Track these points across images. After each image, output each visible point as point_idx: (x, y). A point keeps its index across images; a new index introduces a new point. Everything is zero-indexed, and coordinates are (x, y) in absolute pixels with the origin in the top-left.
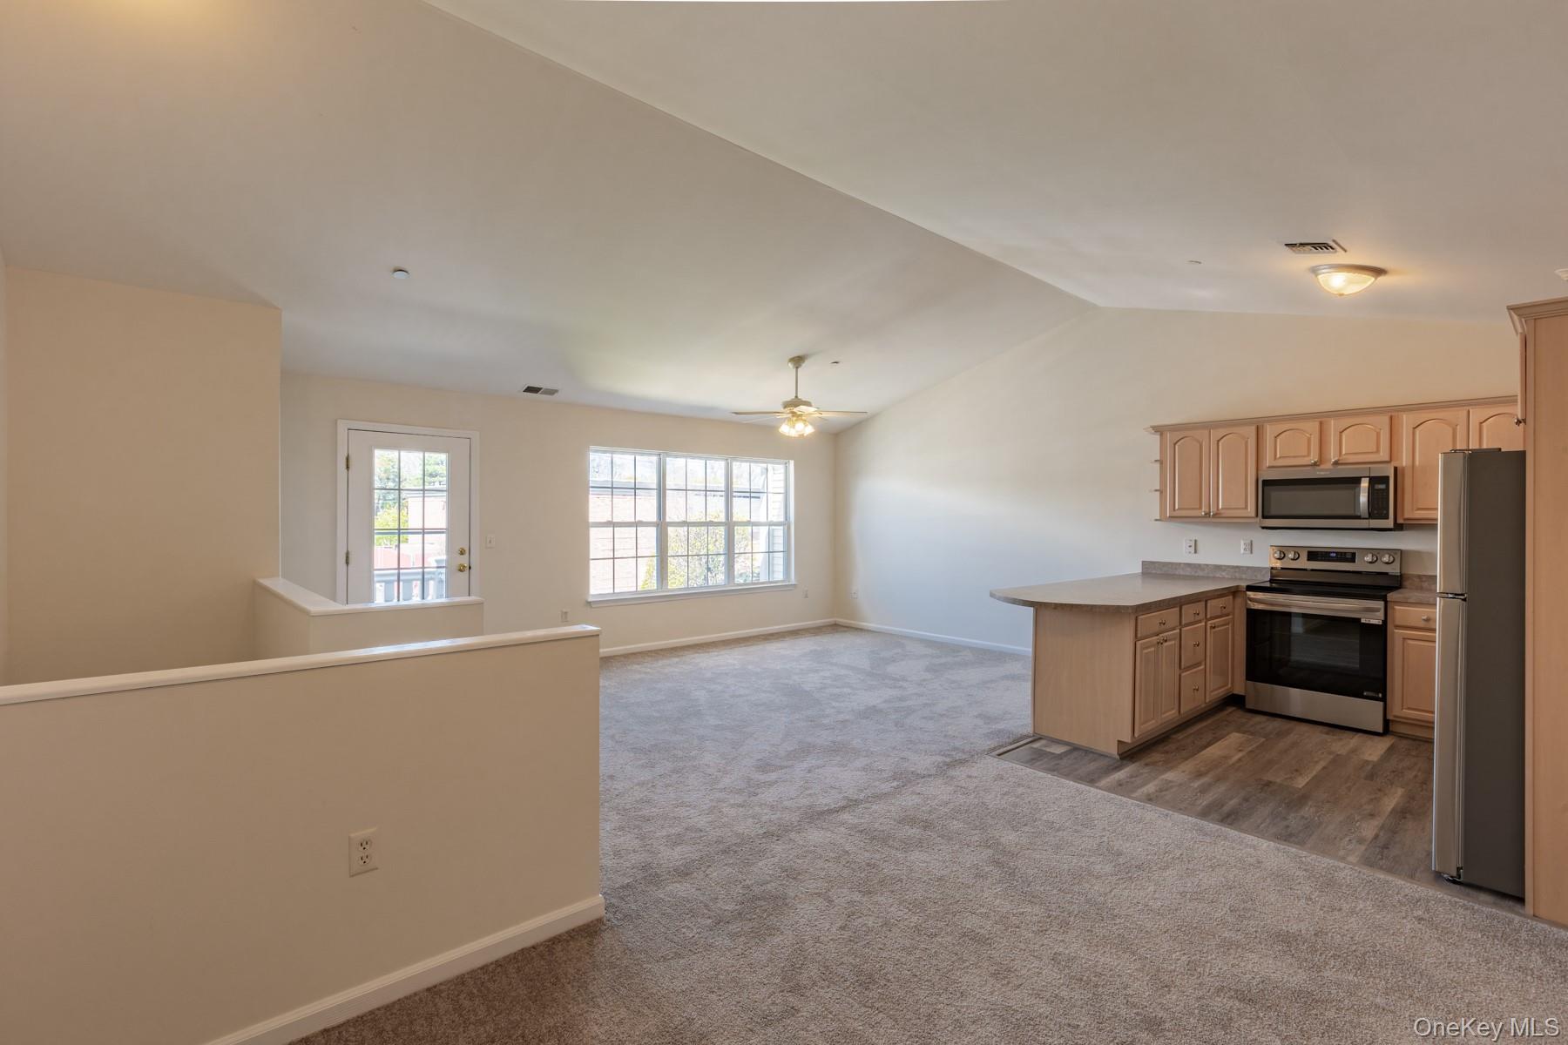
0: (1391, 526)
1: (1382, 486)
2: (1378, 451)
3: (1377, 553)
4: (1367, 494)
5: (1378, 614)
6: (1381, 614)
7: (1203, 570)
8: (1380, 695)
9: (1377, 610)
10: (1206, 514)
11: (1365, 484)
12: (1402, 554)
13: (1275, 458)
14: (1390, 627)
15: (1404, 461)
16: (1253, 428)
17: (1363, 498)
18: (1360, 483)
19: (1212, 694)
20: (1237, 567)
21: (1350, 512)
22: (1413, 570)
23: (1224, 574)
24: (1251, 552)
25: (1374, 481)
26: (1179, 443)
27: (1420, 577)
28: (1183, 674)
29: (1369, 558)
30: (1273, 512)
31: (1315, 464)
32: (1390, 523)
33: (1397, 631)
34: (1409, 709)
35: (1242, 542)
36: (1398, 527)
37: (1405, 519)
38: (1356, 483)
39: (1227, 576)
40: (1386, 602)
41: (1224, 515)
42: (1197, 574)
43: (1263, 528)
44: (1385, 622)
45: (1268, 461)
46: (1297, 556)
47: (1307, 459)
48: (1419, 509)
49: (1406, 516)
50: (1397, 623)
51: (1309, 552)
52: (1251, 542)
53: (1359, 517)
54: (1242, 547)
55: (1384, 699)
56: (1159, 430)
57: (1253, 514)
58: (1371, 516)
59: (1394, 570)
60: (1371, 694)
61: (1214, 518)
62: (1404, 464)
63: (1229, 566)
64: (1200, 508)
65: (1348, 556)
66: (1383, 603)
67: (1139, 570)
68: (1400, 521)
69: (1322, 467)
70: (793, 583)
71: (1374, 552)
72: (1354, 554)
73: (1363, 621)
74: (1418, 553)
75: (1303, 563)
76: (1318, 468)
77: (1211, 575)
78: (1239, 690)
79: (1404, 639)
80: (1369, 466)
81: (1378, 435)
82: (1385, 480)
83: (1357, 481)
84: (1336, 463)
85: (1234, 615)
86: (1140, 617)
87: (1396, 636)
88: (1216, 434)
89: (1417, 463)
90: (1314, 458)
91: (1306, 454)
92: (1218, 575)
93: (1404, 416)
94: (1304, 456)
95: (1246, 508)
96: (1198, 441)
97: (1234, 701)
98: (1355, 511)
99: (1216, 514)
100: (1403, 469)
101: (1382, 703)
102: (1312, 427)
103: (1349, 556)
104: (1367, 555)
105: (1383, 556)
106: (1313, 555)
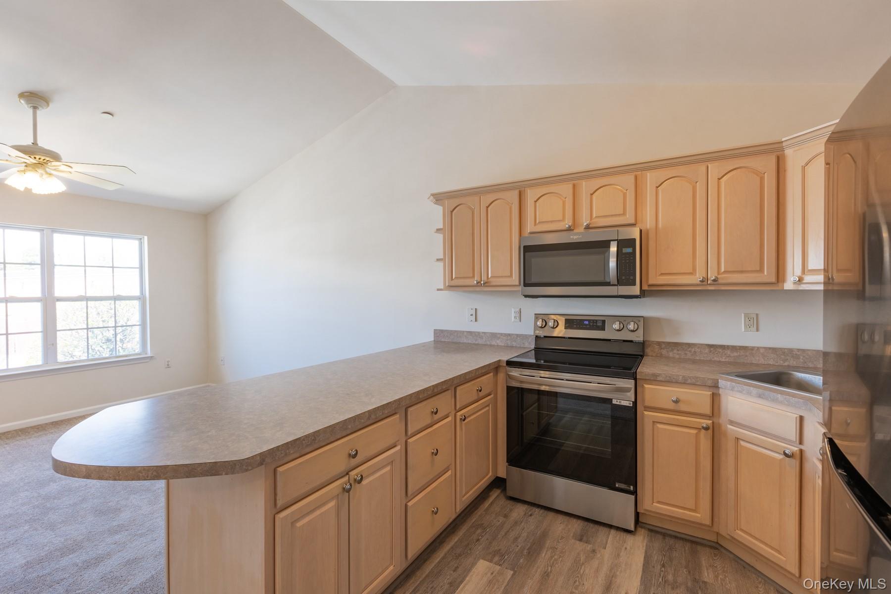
0: (638, 293)
1: (630, 250)
2: (624, 214)
3: (623, 319)
4: (615, 259)
5: (628, 394)
6: (631, 395)
7: (481, 338)
8: (632, 488)
9: (628, 390)
10: (477, 283)
11: (613, 249)
12: (645, 321)
13: (535, 224)
14: (640, 408)
15: (648, 222)
16: (516, 192)
17: (613, 263)
18: (609, 247)
19: (464, 499)
20: (509, 335)
21: (601, 279)
22: (655, 337)
23: (498, 341)
24: (520, 321)
25: (622, 244)
26: (455, 211)
27: (659, 344)
28: (410, 504)
29: (616, 326)
30: (534, 280)
31: (569, 229)
32: (636, 290)
33: (646, 413)
34: (659, 502)
35: (513, 310)
36: (643, 294)
37: (650, 286)
38: (607, 248)
39: (500, 344)
40: (635, 379)
41: (494, 284)
42: (477, 342)
43: (526, 296)
44: (635, 403)
45: (529, 227)
46: (556, 324)
47: (562, 223)
48: (662, 274)
49: (651, 282)
50: (647, 404)
51: (566, 320)
52: (520, 309)
53: (608, 284)
54: (513, 315)
55: (634, 493)
56: (438, 198)
57: (517, 283)
58: (620, 282)
59: (638, 337)
60: (623, 486)
61: (484, 286)
62: (648, 227)
63: (501, 334)
64: (473, 277)
65: (598, 324)
66: (633, 381)
67: (431, 338)
68: (645, 287)
69: (575, 231)
70: (149, 355)
71: (622, 319)
72: (604, 322)
73: (614, 402)
74: (658, 320)
75: (560, 331)
76: (572, 232)
77: (488, 343)
78: (502, 473)
79: (654, 422)
80: (616, 229)
81: (625, 195)
82: (631, 242)
83: (606, 244)
84: (588, 227)
85: (496, 395)
86: (280, 469)
87: (646, 418)
88: (486, 199)
89: (660, 225)
90: (567, 223)
91: (560, 218)
92: (494, 343)
93: (648, 174)
94: (559, 221)
95: (511, 276)
96: (470, 208)
97: (498, 483)
98: (605, 279)
99: (486, 283)
100: (648, 231)
101: (633, 497)
102: (566, 189)
103: (600, 324)
104: (614, 322)
105: (629, 323)
106: (571, 323)
